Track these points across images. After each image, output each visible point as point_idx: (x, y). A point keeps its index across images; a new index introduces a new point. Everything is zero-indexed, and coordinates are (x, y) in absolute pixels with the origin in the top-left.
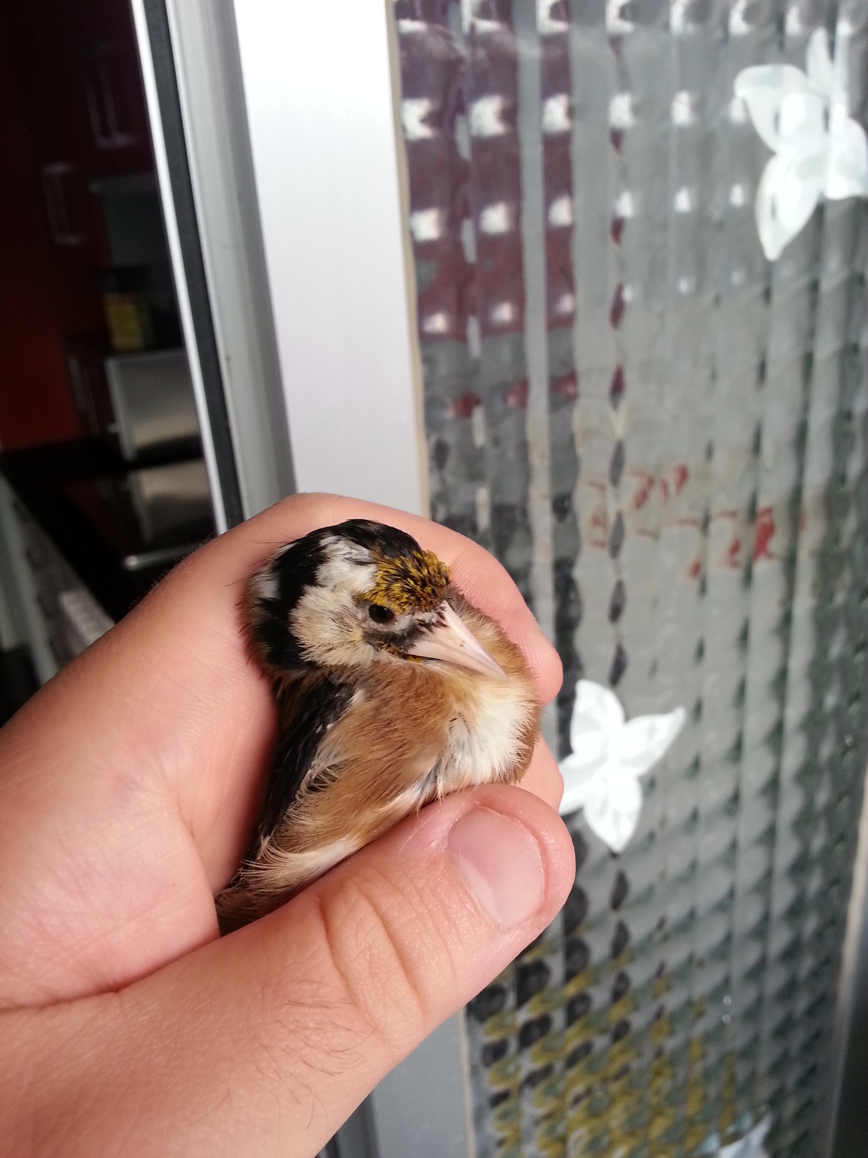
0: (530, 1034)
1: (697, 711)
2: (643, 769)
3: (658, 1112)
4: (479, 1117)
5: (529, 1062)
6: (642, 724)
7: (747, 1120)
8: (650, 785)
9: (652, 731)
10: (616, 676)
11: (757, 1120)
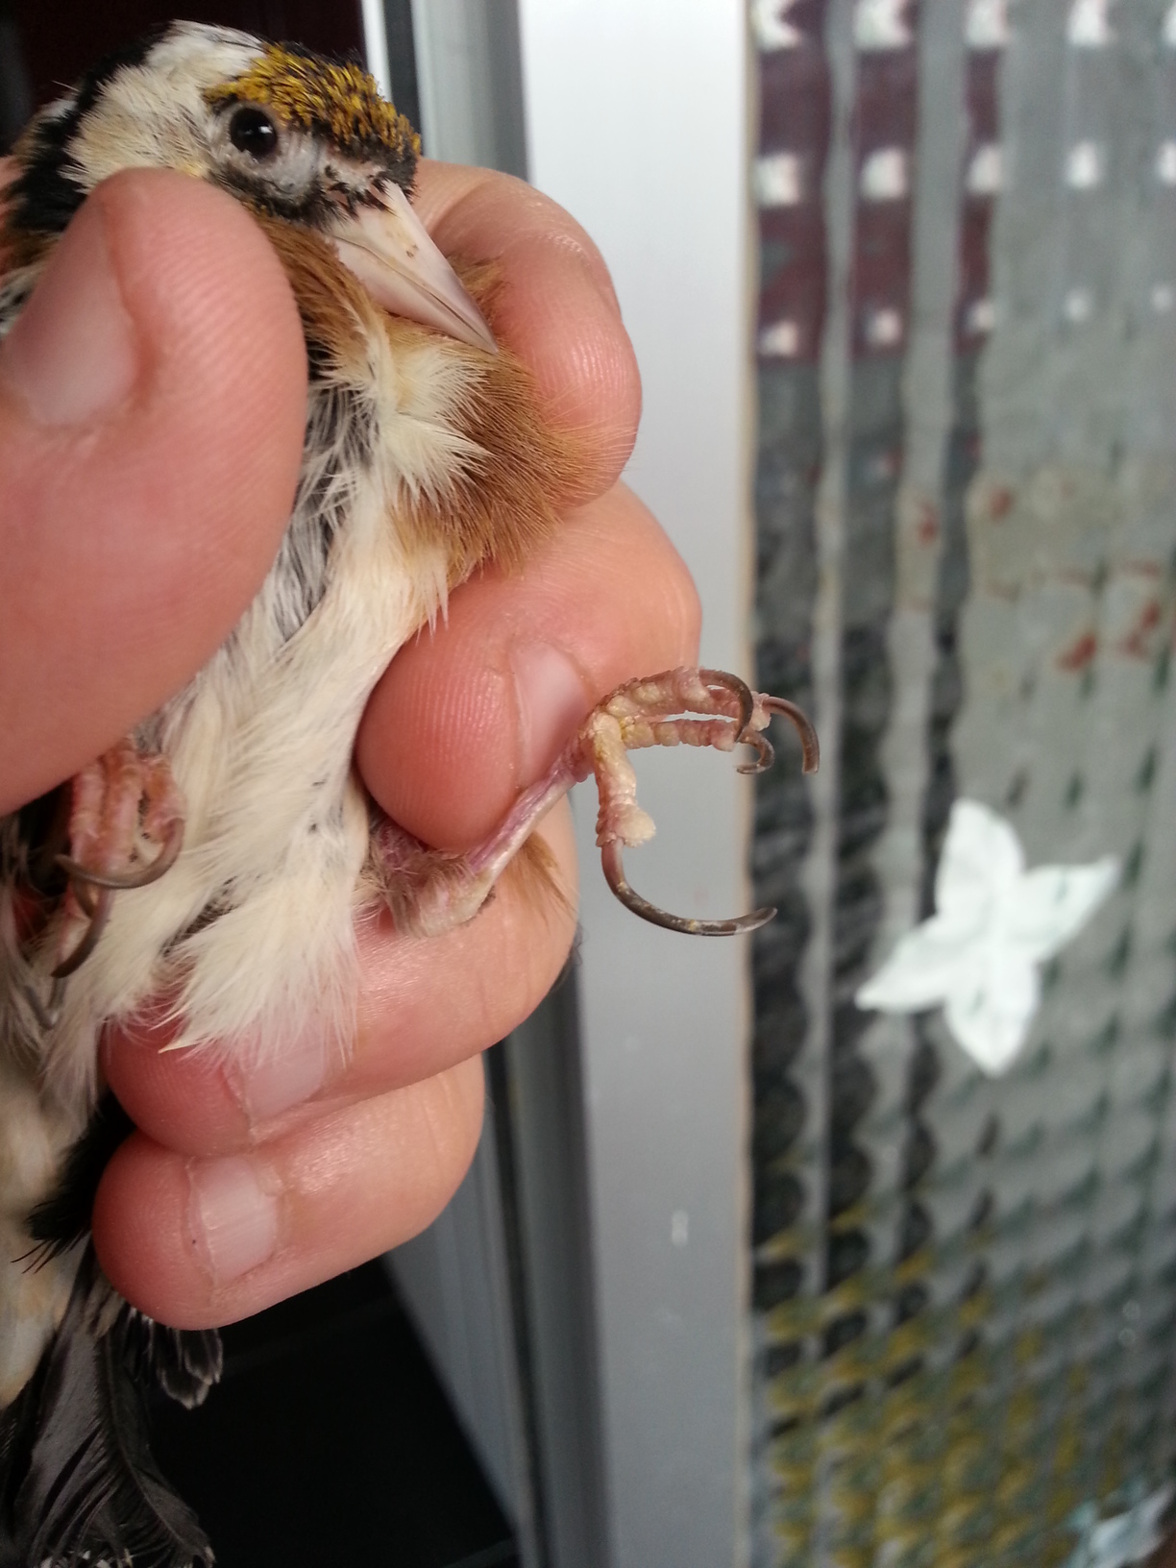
0: (839, 1335)
1: (1133, 869)
2: (1041, 949)
3: (1011, 1464)
4: (755, 1451)
5: (833, 1379)
6: (1049, 878)
7: (1138, 1488)
8: (1052, 975)
9: (1062, 893)
10: (1011, 802)
11: (1154, 1487)
